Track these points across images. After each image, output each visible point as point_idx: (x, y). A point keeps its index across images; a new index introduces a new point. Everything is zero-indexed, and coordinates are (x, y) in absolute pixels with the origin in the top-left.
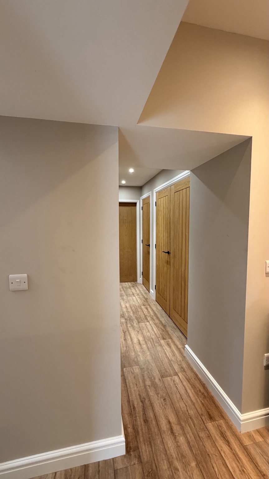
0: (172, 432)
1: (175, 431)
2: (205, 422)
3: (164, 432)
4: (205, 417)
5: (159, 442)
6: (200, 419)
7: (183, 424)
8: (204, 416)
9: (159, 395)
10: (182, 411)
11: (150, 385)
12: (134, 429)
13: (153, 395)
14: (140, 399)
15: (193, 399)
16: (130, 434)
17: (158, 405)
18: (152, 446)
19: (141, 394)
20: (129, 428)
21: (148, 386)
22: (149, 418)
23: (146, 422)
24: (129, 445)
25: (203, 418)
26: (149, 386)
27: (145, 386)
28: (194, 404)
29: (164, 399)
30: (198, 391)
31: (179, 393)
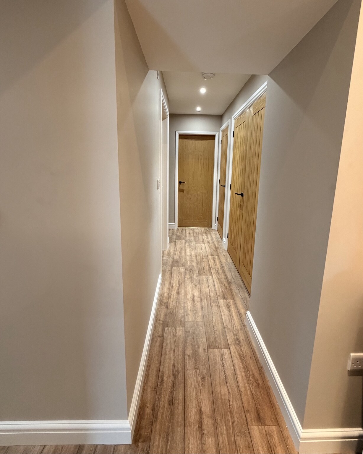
0: (200, 427)
1: (204, 427)
2: (250, 424)
3: (190, 423)
4: (251, 416)
5: (178, 438)
6: (244, 416)
7: (218, 418)
8: (250, 414)
9: (198, 371)
10: (221, 399)
11: (191, 355)
12: (153, 410)
13: (191, 369)
14: (173, 371)
15: (241, 385)
16: (146, 417)
17: (193, 383)
18: (168, 441)
19: (176, 365)
20: (148, 407)
21: (187, 356)
22: (176, 399)
23: (171, 404)
24: (139, 432)
25: (248, 416)
26: (189, 356)
27: (184, 355)
28: (240, 393)
29: (203, 378)
30: (250, 375)
31: (225, 374)
